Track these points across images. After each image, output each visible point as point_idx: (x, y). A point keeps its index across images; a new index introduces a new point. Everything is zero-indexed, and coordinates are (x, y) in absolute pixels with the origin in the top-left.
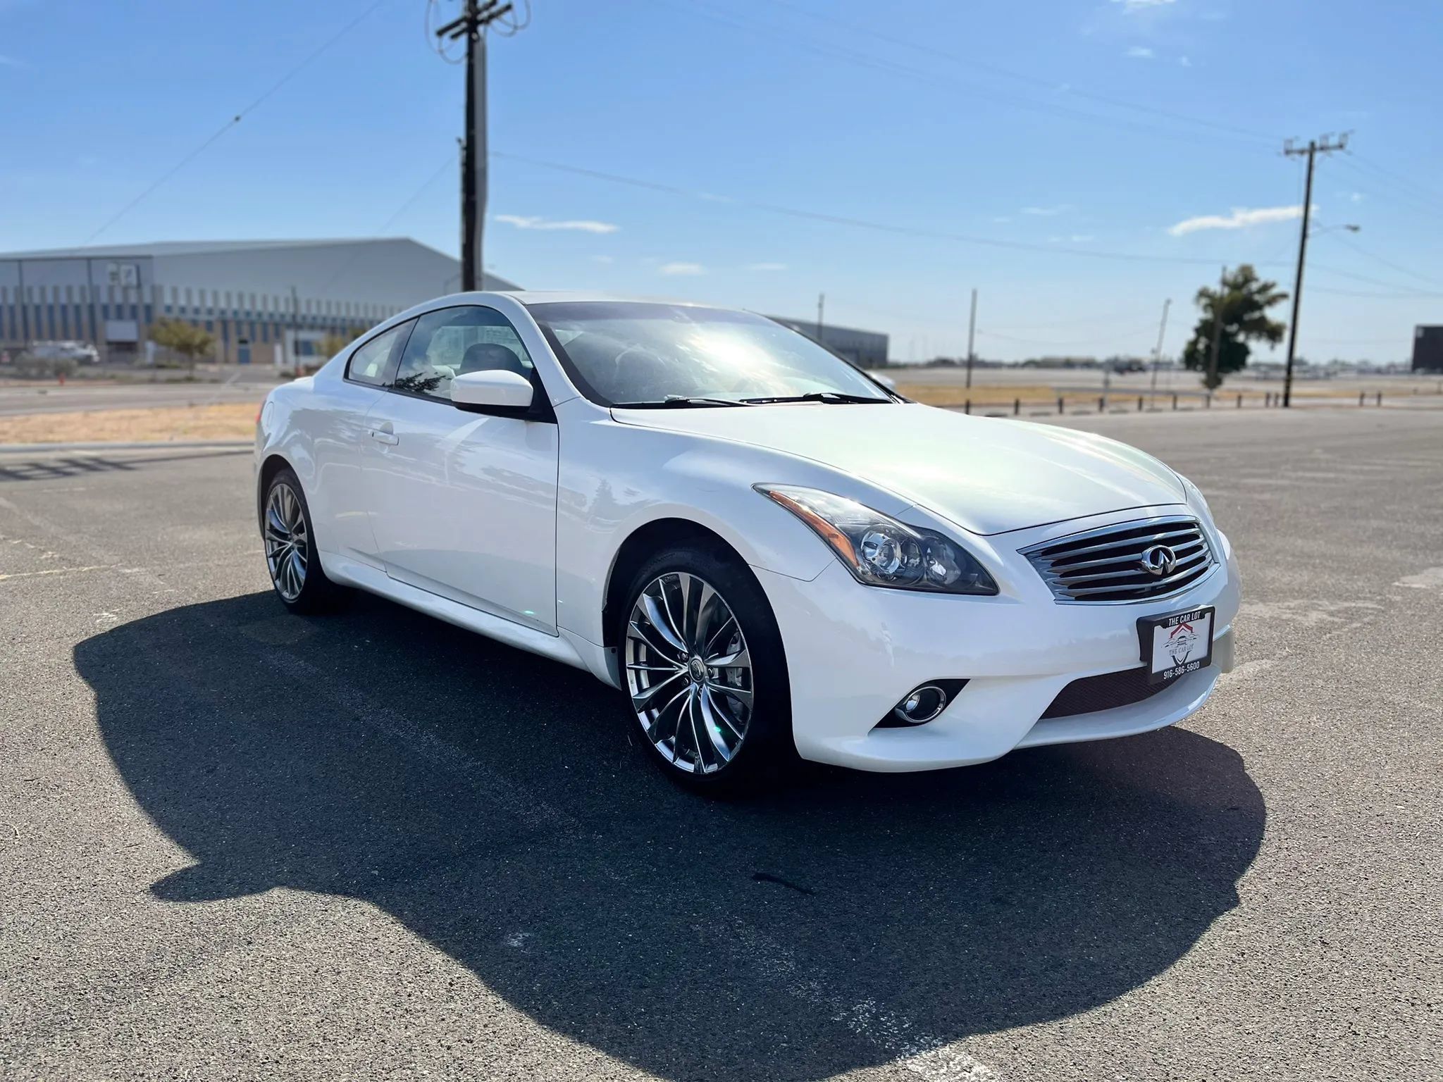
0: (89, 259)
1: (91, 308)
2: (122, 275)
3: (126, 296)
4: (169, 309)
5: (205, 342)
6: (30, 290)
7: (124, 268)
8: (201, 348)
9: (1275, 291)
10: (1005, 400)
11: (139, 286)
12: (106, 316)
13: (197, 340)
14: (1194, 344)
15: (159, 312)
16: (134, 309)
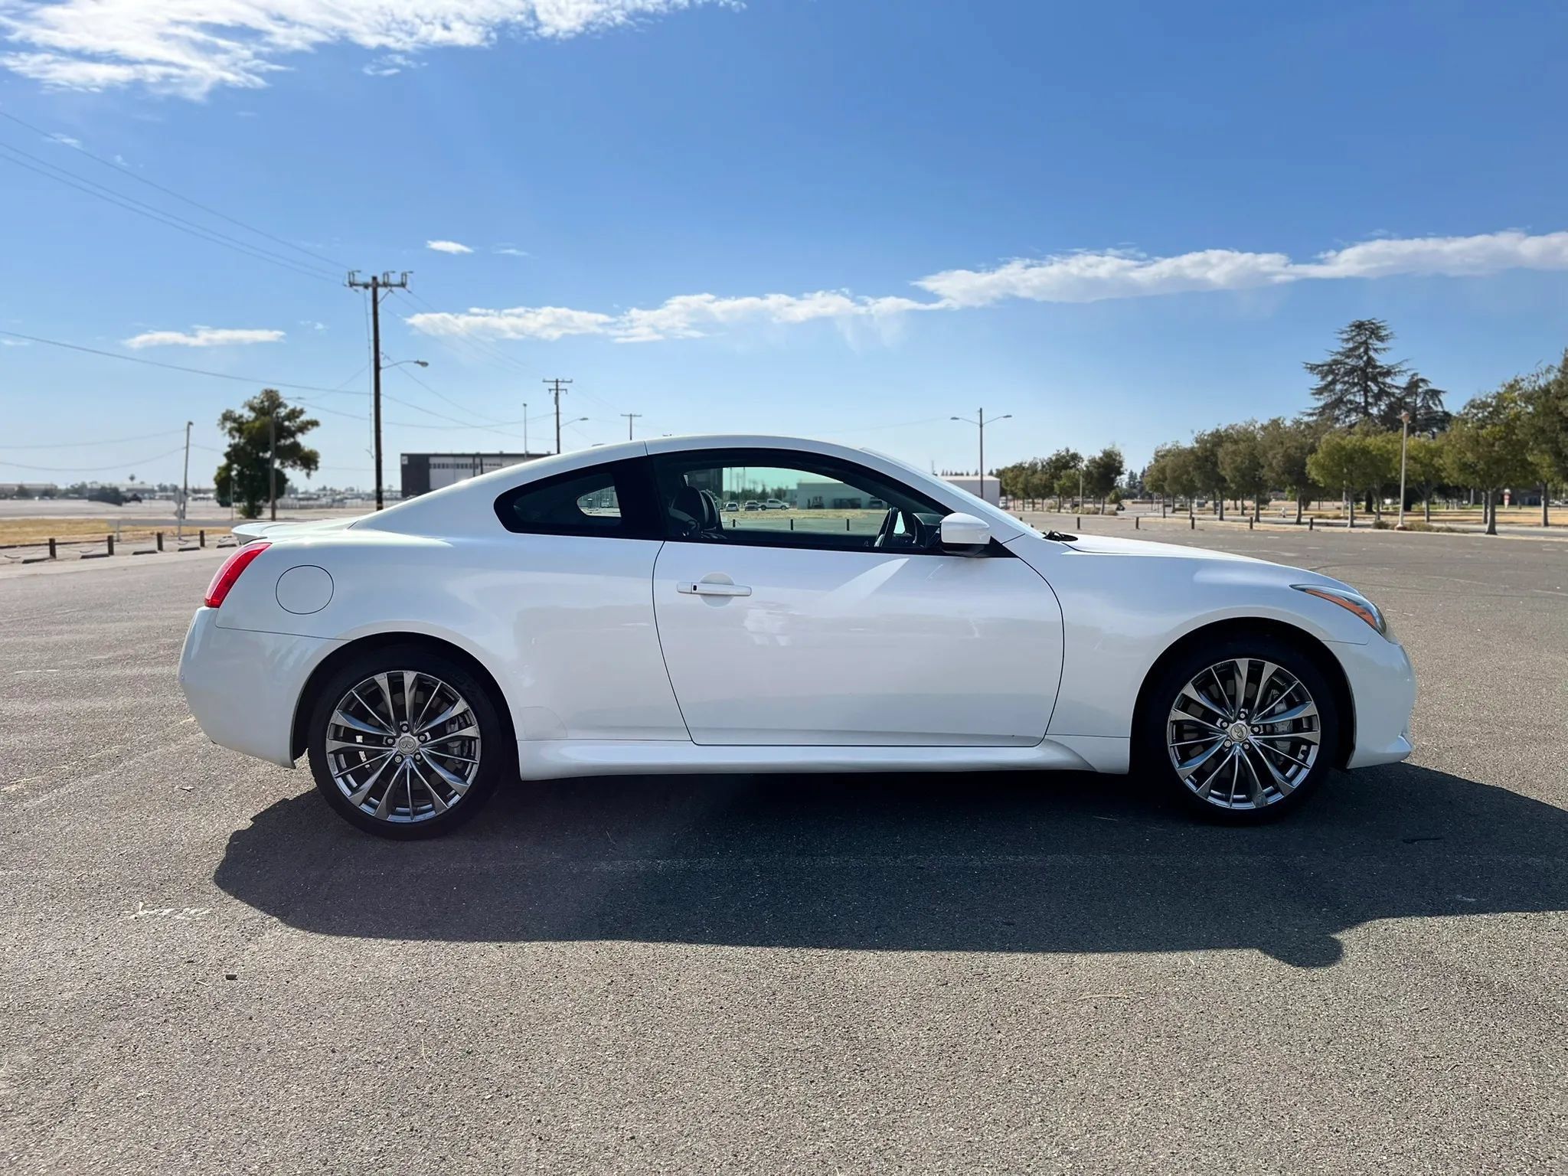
9: (304, 418)
10: (36, 539)
14: (227, 468)
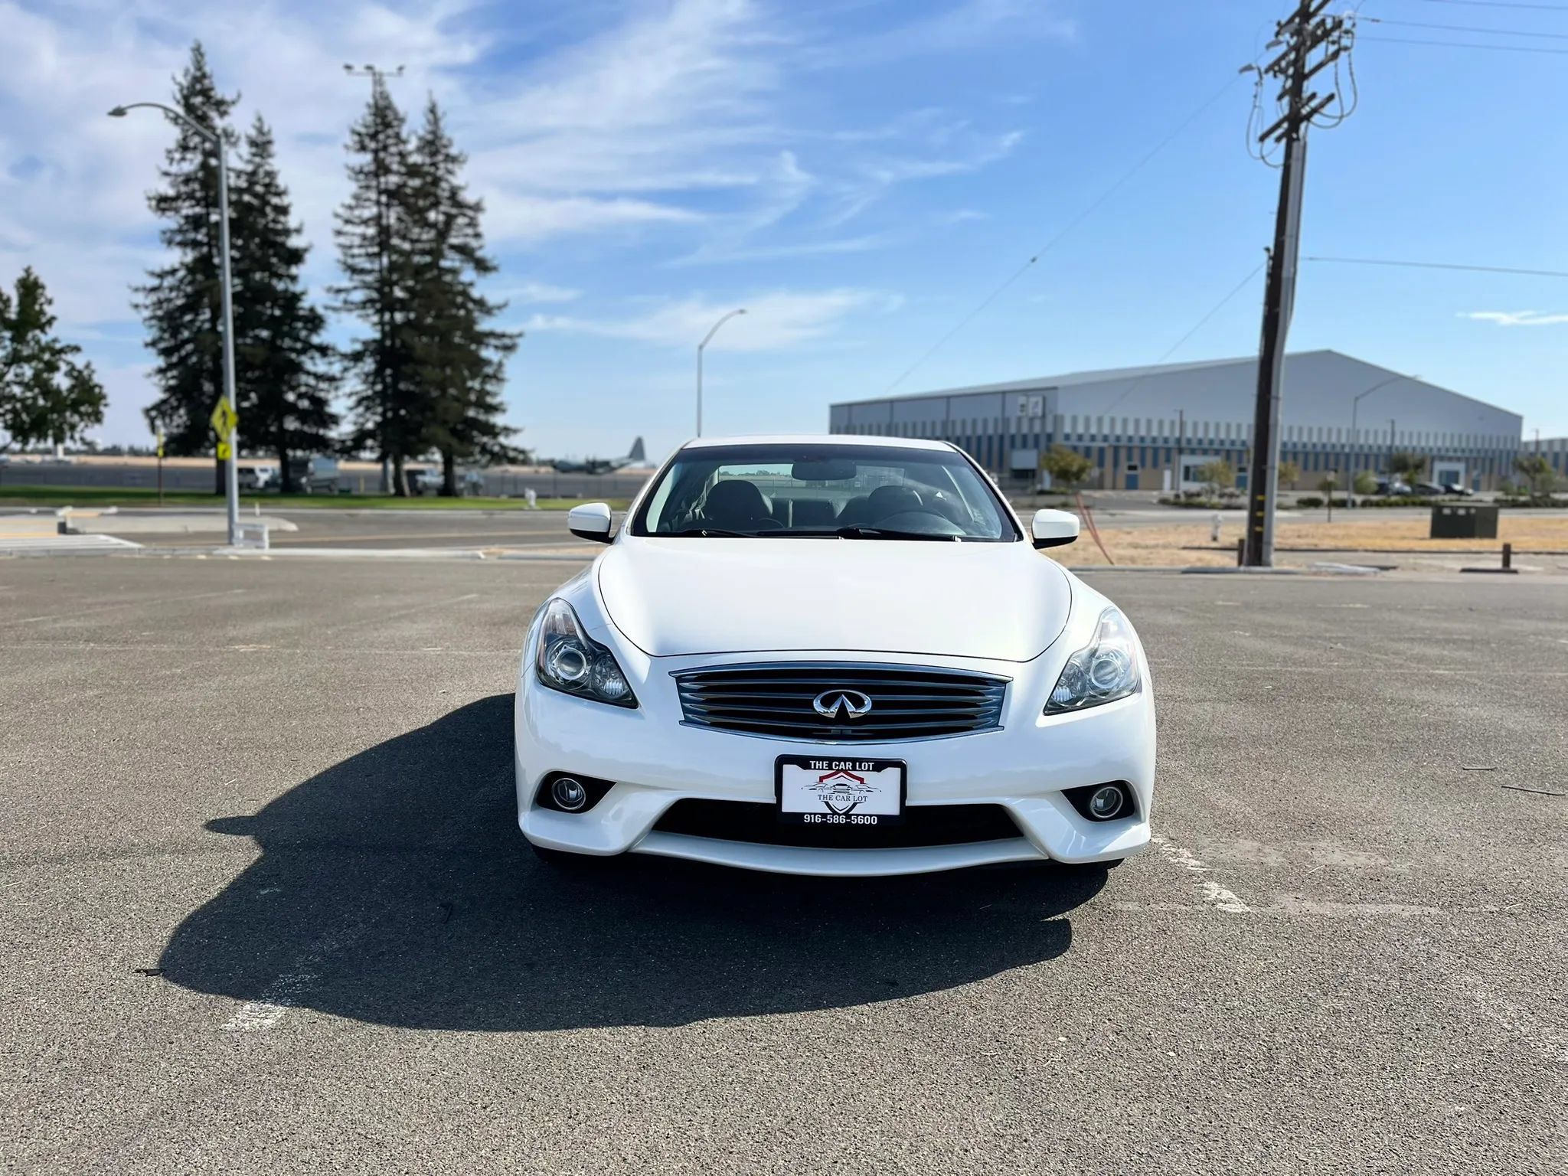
0: (1004, 393)
1: (1002, 438)
2: (1031, 406)
3: (1031, 426)
4: (1067, 437)
5: (1082, 470)
6: (954, 423)
7: (1033, 400)
8: (1078, 475)
11: (1044, 416)
12: (1013, 445)
13: (1075, 468)
15: (1059, 440)
16: (1037, 437)
